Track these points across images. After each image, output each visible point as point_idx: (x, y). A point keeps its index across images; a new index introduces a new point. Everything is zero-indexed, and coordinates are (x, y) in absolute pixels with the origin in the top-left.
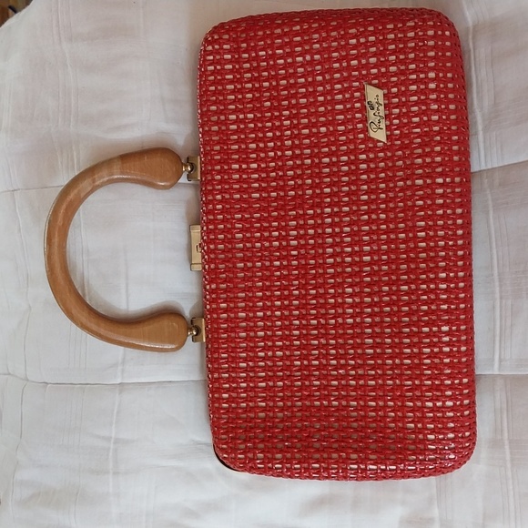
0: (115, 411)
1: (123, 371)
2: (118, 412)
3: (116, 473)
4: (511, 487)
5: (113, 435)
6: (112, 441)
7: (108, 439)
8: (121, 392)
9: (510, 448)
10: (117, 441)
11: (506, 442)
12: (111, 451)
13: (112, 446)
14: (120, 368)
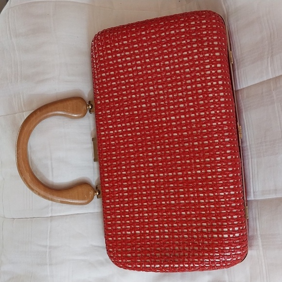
0: (49, 232)
1: (52, 210)
2: (50, 232)
3: (51, 265)
4: (263, 261)
5: (48, 244)
6: (48, 247)
7: (46, 246)
8: (51, 221)
9: (261, 239)
10: (50, 247)
11: (259, 236)
12: (48, 253)
13: (48, 250)
14: (50, 208)
